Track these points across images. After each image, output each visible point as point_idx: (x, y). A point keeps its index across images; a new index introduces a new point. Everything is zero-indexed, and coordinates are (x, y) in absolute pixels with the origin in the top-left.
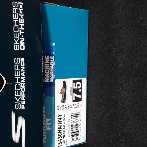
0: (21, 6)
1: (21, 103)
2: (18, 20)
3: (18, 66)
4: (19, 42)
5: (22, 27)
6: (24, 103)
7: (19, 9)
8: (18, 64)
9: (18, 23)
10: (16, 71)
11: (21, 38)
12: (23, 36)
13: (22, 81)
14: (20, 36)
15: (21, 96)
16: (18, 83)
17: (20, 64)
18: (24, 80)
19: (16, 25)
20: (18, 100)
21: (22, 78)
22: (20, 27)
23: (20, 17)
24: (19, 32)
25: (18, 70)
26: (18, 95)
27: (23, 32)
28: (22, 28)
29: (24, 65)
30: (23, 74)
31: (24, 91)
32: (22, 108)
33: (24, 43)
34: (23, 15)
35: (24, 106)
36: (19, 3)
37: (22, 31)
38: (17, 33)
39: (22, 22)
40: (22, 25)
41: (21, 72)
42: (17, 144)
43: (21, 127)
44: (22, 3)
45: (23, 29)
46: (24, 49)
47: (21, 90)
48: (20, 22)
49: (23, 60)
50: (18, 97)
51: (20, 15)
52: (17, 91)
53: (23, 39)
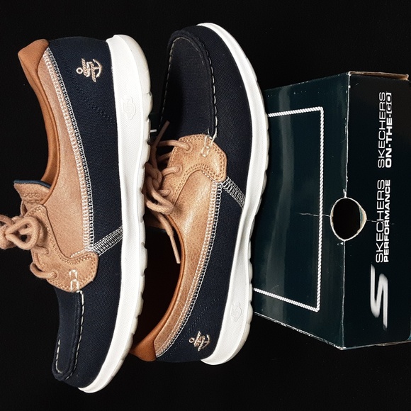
0: (389, 99)
1: (383, 252)
2: (386, 120)
3: (381, 192)
4: (384, 155)
5: (389, 131)
6: (387, 253)
7: (387, 103)
8: (381, 190)
9: (385, 125)
10: (379, 201)
11: (387, 149)
12: (390, 146)
13: (386, 218)
14: (387, 146)
15: (384, 241)
16: (380, 220)
17: (384, 190)
18: (388, 215)
19: (382, 129)
20: (380, 248)
21: (386, 212)
22: (387, 131)
23: (387, 115)
24: (385, 140)
25: (381, 199)
26: (380, 240)
27: (391, 140)
28: (389, 133)
29: (389, 192)
30: (387, 206)
31: (388, 233)
32: (385, 261)
33: (390, 156)
34: (391, 113)
35: (386, 257)
36: (387, 94)
37: (389, 137)
38: (383, 141)
39: (390, 123)
40: (389, 128)
41: (386, 203)
42: (377, 318)
43: (383, 292)
44: (390, 94)
45: (391, 134)
46: (390, 166)
47: (383, 232)
48: (388, 124)
49: (388, 183)
50: (379, 243)
51: (388, 112)
52: (379, 233)
53: (390, 150)
